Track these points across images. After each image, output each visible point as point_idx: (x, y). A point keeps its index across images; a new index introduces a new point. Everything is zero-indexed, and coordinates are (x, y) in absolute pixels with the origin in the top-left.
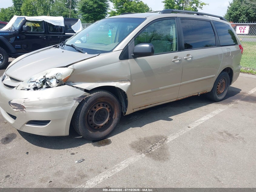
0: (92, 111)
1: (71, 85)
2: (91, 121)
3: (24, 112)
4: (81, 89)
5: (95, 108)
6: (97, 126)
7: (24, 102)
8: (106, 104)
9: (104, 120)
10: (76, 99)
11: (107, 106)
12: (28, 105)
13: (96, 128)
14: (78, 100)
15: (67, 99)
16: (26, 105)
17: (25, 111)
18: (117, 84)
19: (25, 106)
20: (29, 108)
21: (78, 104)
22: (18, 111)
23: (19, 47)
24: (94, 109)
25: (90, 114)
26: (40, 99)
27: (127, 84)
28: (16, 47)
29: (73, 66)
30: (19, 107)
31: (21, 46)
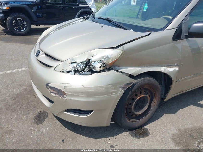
0: (133, 99)
1: (117, 69)
2: (130, 109)
3: (63, 98)
4: (126, 74)
5: (136, 95)
6: (135, 114)
7: (65, 88)
8: (148, 91)
9: (142, 107)
10: (122, 87)
11: (148, 93)
12: (69, 92)
13: (134, 116)
14: (123, 88)
15: (113, 87)
16: (68, 92)
17: (65, 98)
18: (165, 69)
19: (66, 93)
20: (70, 95)
21: (123, 92)
22: (56, 97)
23: (40, 16)
24: (135, 97)
25: (130, 102)
26: (84, 86)
27: (175, 70)
28: (38, 15)
29: (123, 48)
30: (58, 92)
31: (42, 15)
